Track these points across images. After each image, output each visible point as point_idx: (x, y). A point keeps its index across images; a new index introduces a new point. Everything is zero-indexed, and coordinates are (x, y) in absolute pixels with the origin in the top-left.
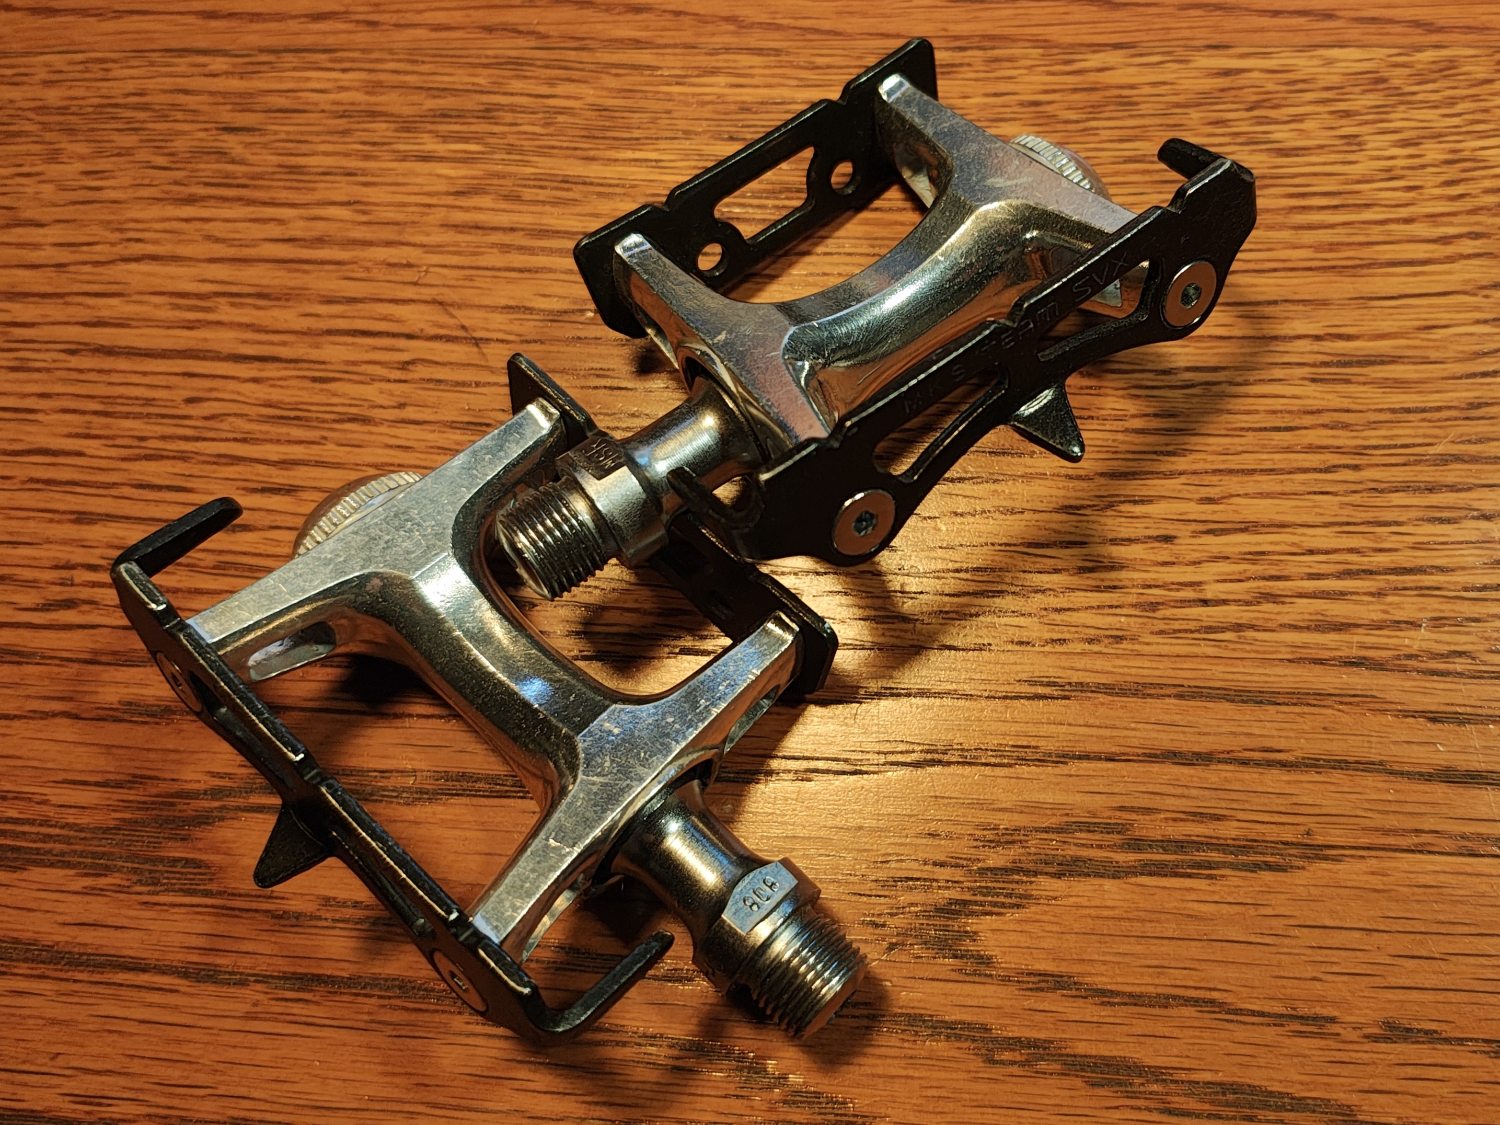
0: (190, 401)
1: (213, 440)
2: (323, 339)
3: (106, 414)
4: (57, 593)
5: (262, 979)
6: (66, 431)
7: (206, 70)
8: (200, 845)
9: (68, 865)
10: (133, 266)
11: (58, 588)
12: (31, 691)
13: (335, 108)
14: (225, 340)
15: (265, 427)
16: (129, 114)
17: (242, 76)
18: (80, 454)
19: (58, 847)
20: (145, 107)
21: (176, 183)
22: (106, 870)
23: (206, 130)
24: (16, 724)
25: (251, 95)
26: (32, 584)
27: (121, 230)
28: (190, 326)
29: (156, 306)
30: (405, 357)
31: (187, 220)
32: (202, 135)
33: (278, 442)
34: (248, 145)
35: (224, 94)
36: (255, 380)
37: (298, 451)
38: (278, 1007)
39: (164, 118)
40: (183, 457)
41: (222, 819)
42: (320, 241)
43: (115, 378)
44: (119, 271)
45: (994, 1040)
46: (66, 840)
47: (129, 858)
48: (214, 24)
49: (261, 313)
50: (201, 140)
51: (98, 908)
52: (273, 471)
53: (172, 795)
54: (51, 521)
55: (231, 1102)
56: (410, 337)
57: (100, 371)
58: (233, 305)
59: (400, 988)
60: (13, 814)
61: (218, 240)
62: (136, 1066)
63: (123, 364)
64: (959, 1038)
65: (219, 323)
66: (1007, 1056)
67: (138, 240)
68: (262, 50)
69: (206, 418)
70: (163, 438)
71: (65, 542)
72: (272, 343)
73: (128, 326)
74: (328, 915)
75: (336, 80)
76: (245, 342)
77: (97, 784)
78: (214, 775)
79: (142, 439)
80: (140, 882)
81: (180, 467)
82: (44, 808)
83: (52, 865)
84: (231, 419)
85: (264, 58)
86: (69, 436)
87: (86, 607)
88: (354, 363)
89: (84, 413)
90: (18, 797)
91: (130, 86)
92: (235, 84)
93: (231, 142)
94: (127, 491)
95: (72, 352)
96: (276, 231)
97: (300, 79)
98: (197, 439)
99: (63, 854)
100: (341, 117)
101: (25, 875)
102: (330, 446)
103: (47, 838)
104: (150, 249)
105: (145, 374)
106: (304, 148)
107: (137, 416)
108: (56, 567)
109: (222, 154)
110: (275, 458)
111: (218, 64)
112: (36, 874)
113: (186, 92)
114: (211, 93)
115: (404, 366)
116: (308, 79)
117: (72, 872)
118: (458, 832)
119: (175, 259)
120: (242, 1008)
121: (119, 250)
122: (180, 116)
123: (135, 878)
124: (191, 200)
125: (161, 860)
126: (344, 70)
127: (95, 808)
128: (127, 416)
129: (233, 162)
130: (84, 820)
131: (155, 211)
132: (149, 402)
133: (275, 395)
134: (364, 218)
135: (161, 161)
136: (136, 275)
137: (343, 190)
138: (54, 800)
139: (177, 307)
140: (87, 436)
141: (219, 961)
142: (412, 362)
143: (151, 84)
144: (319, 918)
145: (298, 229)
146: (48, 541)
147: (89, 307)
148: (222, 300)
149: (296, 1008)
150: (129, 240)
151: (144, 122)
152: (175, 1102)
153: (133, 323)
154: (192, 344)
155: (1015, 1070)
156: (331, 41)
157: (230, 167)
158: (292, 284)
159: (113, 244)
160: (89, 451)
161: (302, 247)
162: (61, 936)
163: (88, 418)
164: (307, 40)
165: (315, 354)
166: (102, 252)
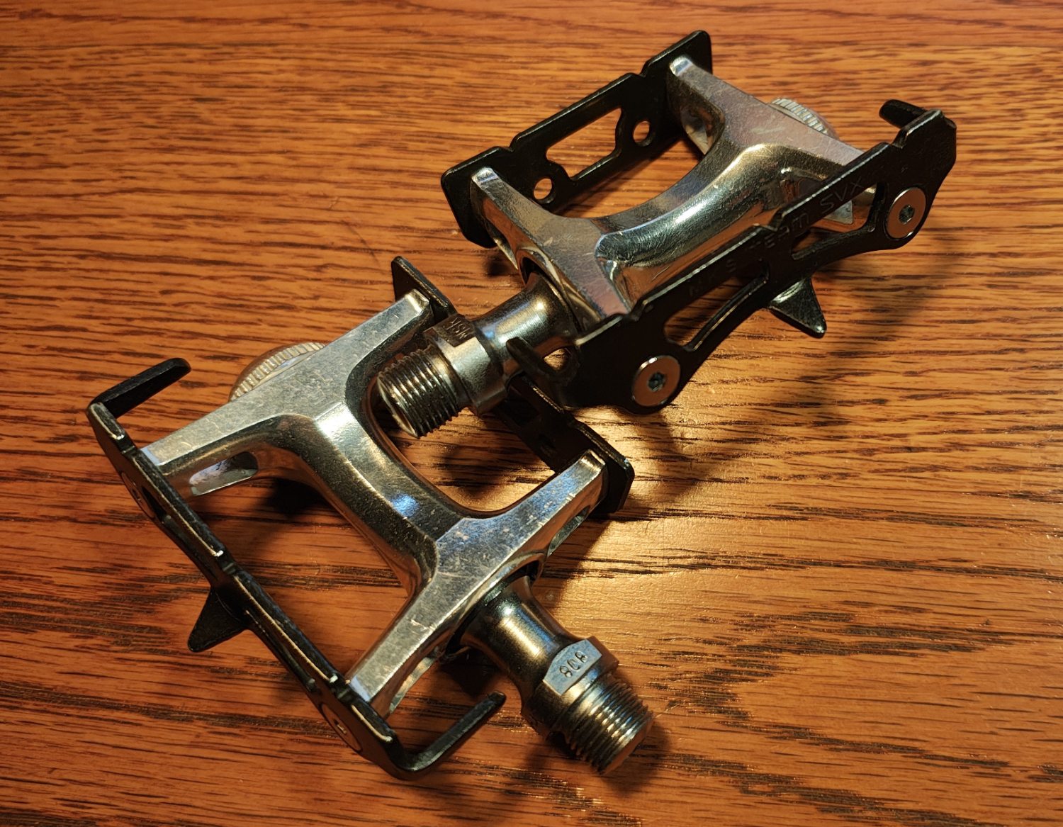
0: (164, 292)
1: (180, 321)
2: (261, 249)
3: (103, 301)
4: (64, 430)
5: (204, 717)
6: (75, 313)
7: (185, 58)
8: (160, 616)
9: (65, 629)
10: (128, 196)
11: (66, 427)
12: (43, 501)
13: (275, 85)
14: (190, 249)
15: (217, 312)
16: (128, 88)
17: (210, 62)
18: (84, 330)
19: (59, 616)
20: (141, 84)
21: (161, 137)
22: (92, 634)
23: (184, 100)
24: (31, 525)
25: (216, 76)
26: (45, 423)
27: (120, 170)
28: (167, 239)
29: (143, 224)
30: (319, 262)
31: (167, 164)
32: (180, 103)
33: (226, 322)
34: (213, 111)
35: (199, 75)
36: (211, 278)
37: (241, 330)
38: (214, 739)
39: (154, 91)
40: (158, 333)
41: (177, 598)
42: (262, 179)
43: (112, 275)
44: (118, 199)
45: (748, 775)
46: (66, 611)
47: (109, 625)
48: (193, 26)
49: (218, 230)
50: (180, 107)
51: (86, 662)
52: (222, 344)
53: (141, 580)
54: (62, 378)
55: (179, 809)
56: (323, 247)
57: (101, 271)
58: (197, 224)
59: (304, 726)
60: (27, 590)
61: (188, 178)
62: (110, 780)
63: (117, 265)
64: (721, 773)
65: (187, 237)
66: (758, 788)
67: (132, 178)
68: (225, 44)
69: (176, 305)
70: (144, 319)
71: (71, 393)
72: (224, 252)
73: (122, 239)
74: (253, 671)
75: (277, 65)
76: (205, 250)
77: (87, 570)
78: (171, 565)
79: (130, 319)
80: (116, 643)
81: (156, 340)
82: (49, 587)
83: (53, 629)
84: (193, 306)
85: (226, 50)
86: (78, 317)
87: (84, 441)
88: (284, 266)
89: (88, 300)
90: (31, 578)
91: (131, 69)
92: (205, 68)
93: (201, 108)
94: (117, 357)
95: (82, 257)
96: (229, 171)
97: (251, 64)
98: (168, 320)
99: (61, 621)
100: (280, 91)
101: (34, 636)
102: (264, 326)
103: (51, 609)
104: (141, 184)
105: (133, 273)
106: (252, 113)
107: (127, 303)
108: (64, 412)
109: (194, 117)
110: (224, 334)
111: (194, 54)
112: (42, 635)
113: (171, 73)
114: (188, 75)
115: (319, 268)
116: (257, 64)
117: (67, 635)
118: (349, 611)
119: (158, 191)
120: (187, 738)
121: (119, 185)
122: (165, 90)
123: (113, 640)
124: (170, 149)
125: (132, 627)
126: (283, 58)
127: (86, 587)
128: (119, 303)
129: (202, 122)
130: (77, 597)
131: (146, 157)
132: (135, 293)
133: (225, 288)
134: (294, 163)
135: (151, 122)
136: (130, 202)
137: (279, 142)
138: (57, 581)
139: (157, 225)
140: (90, 317)
141: (172, 703)
142: (325, 266)
143: (145, 68)
144: (246, 673)
145: (247, 170)
146: (59, 392)
147: (96, 225)
148: (189, 220)
149: (228, 740)
150: (126, 178)
151: (139, 94)
152: (137, 807)
153: (125, 236)
154: (168, 252)
155: (764, 798)
156: (274, 37)
157: (200, 127)
158: (240, 209)
159: (114, 180)
160: (90, 328)
161: (248, 183)
162: (59, 682)
163: (91, 304)
164: (257, 37)
165: (255, 259)
166: (106, 185)
